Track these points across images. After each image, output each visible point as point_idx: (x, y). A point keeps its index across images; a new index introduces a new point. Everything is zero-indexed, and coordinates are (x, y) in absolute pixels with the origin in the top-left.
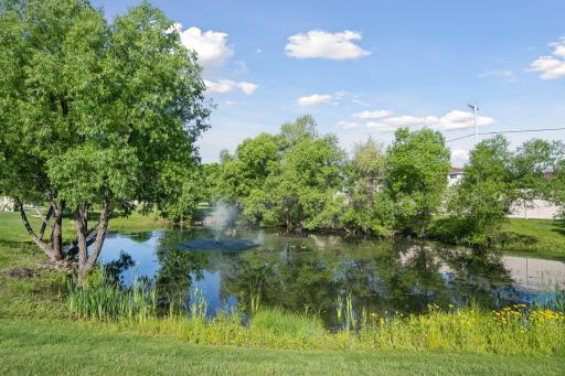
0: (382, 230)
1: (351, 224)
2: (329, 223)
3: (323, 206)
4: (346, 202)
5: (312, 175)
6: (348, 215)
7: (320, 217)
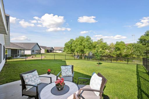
0: (114, 56)
1: (109, 55)
2: (105, 55)
3: (105, 52)
4: (108, 52)
5: (103, 48)
6: (109, 54)
7: (104, 54)
